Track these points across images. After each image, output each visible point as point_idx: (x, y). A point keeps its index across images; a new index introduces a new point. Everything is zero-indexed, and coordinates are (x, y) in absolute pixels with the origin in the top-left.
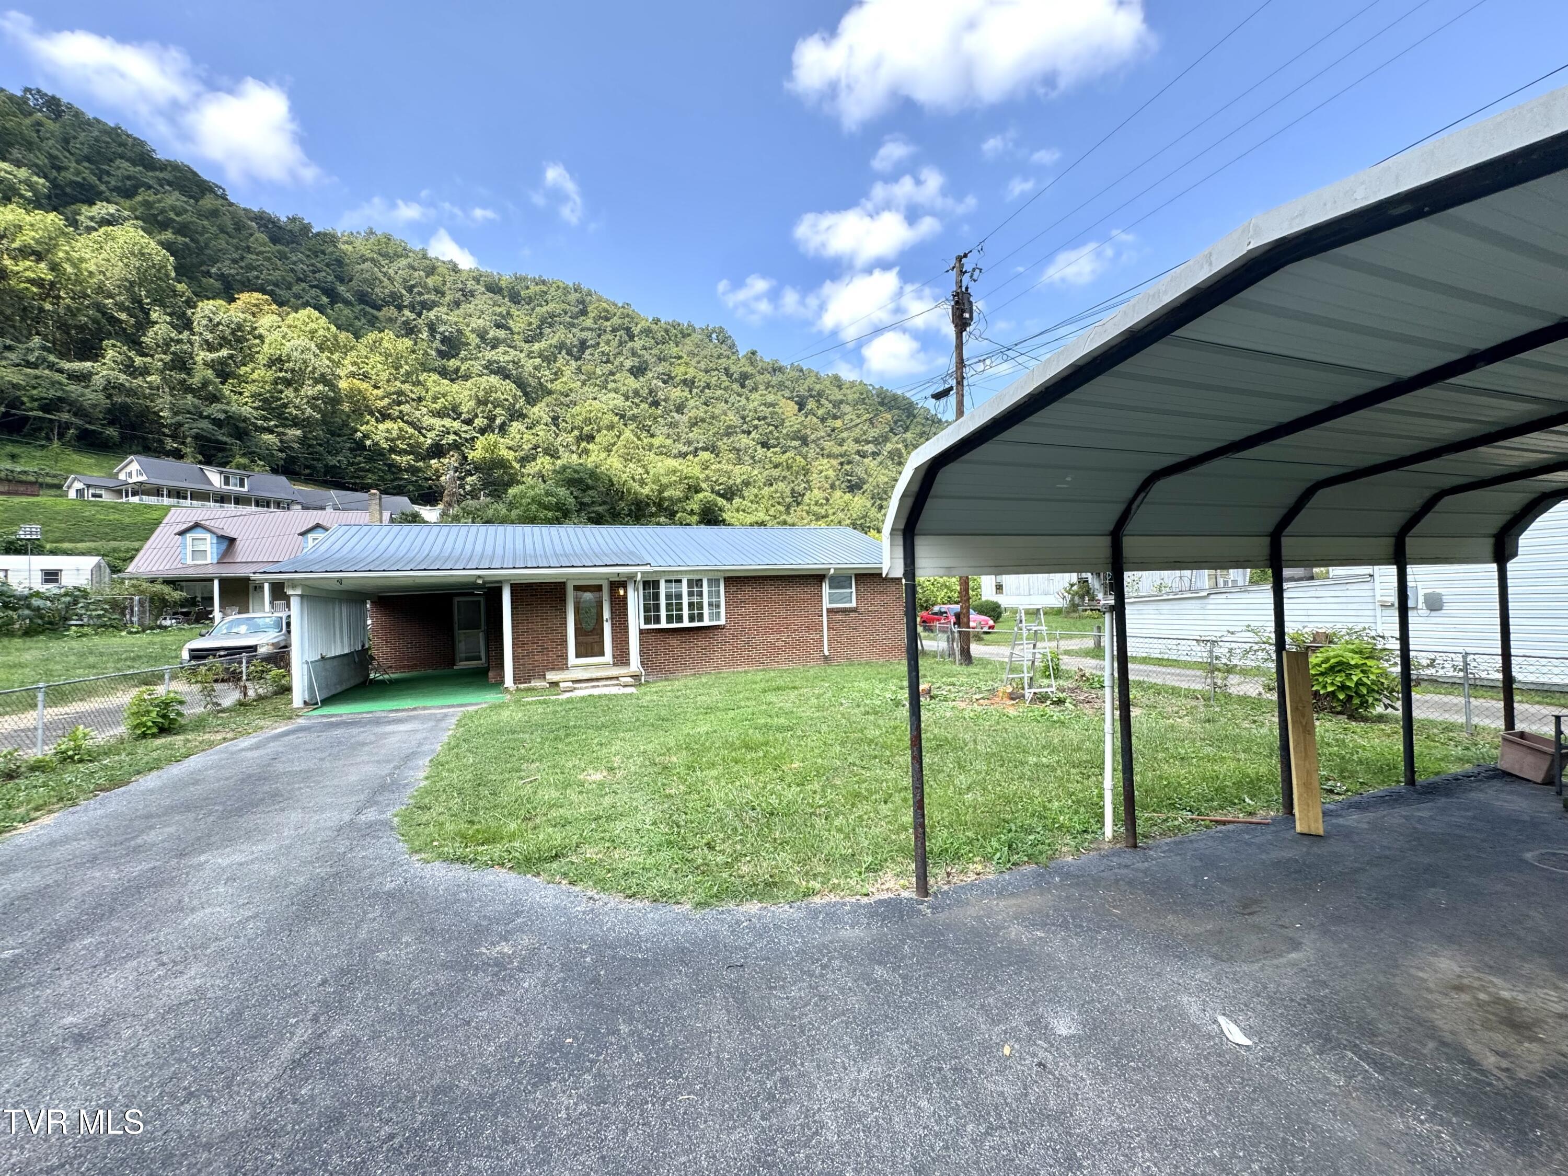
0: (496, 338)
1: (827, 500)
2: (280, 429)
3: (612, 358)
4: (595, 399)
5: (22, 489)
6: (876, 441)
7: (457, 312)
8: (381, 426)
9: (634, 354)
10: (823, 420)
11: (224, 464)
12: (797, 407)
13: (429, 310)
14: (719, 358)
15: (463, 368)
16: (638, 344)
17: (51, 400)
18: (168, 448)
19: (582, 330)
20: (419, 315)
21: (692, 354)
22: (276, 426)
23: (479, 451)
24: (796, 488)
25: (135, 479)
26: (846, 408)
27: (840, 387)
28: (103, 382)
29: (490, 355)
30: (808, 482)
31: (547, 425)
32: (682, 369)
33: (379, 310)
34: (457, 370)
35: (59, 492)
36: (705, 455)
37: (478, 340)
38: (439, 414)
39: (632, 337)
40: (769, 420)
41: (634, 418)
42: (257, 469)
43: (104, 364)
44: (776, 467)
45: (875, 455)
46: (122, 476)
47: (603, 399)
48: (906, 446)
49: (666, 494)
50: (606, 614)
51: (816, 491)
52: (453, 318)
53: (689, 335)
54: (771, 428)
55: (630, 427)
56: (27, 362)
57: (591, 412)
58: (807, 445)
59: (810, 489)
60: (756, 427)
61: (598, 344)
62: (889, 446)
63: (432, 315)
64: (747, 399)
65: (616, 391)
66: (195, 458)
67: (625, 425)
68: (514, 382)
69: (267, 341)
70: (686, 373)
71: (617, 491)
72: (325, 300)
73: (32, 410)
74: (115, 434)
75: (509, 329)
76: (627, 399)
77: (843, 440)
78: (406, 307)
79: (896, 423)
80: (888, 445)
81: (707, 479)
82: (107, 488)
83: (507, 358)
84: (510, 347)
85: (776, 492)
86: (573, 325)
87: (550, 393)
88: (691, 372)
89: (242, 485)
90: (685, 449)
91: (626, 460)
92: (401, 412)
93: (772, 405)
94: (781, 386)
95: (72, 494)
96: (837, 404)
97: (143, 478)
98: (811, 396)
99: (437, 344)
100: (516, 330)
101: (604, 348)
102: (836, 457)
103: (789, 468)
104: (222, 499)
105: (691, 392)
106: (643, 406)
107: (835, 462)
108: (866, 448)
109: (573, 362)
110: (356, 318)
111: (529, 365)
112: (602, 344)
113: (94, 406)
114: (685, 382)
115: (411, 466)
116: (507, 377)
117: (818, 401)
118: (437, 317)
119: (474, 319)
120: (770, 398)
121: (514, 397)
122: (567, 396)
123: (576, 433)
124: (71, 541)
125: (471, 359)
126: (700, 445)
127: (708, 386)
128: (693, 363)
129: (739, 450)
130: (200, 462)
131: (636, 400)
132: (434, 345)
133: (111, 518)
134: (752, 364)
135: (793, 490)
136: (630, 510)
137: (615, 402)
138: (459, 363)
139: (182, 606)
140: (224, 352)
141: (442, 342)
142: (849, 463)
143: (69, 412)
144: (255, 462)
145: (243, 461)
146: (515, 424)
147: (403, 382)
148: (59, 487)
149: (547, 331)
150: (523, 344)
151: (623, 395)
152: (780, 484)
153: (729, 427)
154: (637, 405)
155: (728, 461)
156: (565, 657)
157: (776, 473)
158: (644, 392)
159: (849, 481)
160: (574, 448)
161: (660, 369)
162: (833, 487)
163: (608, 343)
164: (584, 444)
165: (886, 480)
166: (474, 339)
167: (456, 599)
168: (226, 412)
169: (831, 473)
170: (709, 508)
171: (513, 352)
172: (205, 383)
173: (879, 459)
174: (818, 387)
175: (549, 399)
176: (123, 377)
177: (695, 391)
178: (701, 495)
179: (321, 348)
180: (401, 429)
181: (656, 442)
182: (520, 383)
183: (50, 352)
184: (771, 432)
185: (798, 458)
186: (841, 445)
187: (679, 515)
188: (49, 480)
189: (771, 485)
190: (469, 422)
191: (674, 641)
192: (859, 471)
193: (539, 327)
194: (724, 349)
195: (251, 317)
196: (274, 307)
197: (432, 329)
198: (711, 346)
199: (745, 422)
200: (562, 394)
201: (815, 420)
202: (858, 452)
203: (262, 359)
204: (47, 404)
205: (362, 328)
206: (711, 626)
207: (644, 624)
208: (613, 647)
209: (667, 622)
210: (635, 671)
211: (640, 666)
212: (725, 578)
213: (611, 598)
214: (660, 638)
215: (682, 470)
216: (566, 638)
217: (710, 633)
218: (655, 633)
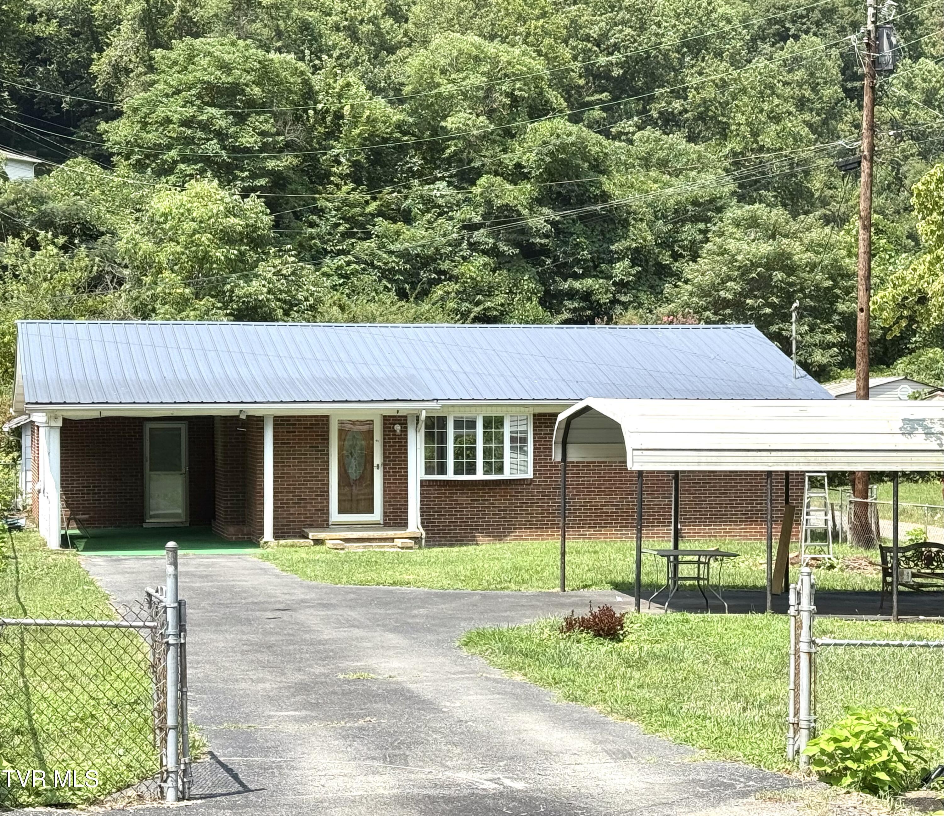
49: (450, 123)
50: (378, 459)
136: (355, 164)
156: (326, 511)
167: (148, 426)
170: (565, 163)
187: (483, 181)
191: (463, 499)
206: (514, 480)
207: (426, 474)
208: (385, 502)
209: (456, 473)
210: (414, 533)
211: (420, 526)
212: (534, 415)
213: (384, 439)
214: (445, 493)
215: (495, 61)
216: (328, 488)
217: (512, 489)
218: (440, 486)
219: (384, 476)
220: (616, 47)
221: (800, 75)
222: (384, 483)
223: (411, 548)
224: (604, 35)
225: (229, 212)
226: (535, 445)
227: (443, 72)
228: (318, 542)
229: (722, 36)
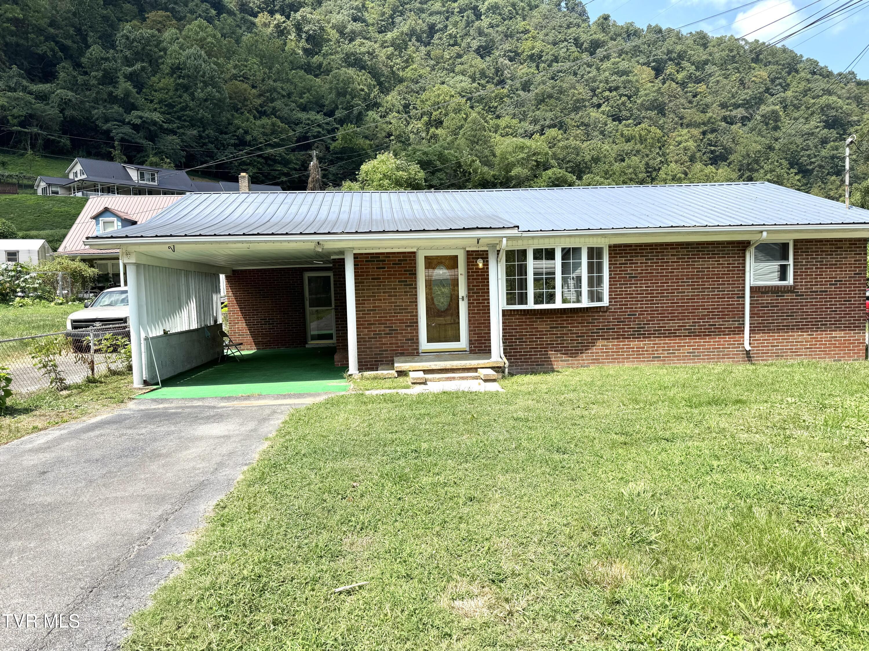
0: (353, 32)
1: (686, 174)
2: (182, 130)
3: (459, 40)
4: (443, 83)
5: (8, 189)
6: (747, 104)
7: (319, 10)
8: (258, 123)
9: (481, 33)
10: (683, 85)
11: (142, 163)
12: (653, 73)
13: (296, 11)
14: (568, 27)
15: (325, 63)
16: (485, 22)
17: (25, 116)
18: (104, 151)
19: (431, 14)
20: (288, 17)
21: (540, 27)
22: (178, 128)
23: (340, 141)
24: (651, 162)
25: (79, 177)
26: (710, 68)
27: (705, 46)
28: (57, 100)
29: (348, 47)
30: (664, 155)
31: (398, 112)
32: (529, 43)
33: (256, 16)
34: (320, 65)
35: (32, 191)
36: (553, 132)
37: (337, 35)
38: (304, 108)
39: (478, 16)
40: (622, 91)
41: (480, 100)
42: (165, 166)
43: (58, 84)
44: (628, 141)
45: (744, 120)
46: (71, 176)
47: (451, 83)
48: (785, 107)
49: (513, 173)
50: (462, 291)
51: (673, 165)
52: (316, 16)
53: (537, 6)
54: (624, 99)
55: (477, 109)
56: (9, 87)
57: (439, 95)
58: (664, 115)
59: (666, 162)
60: (607, 99)
61: (446, 27)
62: (764, 109)
63: (298, 15)
64: (598, 69)
65: (463, 73)
66: (121, 159)
67: (472, 107)
68: (369, 73)
69: (168, 52)
70: (533, 48)
71: (464, 173)
72: (213, 12)
73: (14, 126)
74: (68, 142)
75: (364, 21)
76: (474, 81)
77: (707, 106)
78: (277, 11)
79: (773, 81)
80: (763, 107)
81: (554, 155)
82: (62, 186)
83: (363, 49)
84: (366, 38)
85: (629, 167)
86: (422, 11)
87: (401, 81)
88: (539, 45)
89: (153, 180)
90: (531, 128)
91: (473, 142)
92: (274, 108)
93: (625, 73)
94: (636, 51)
95: (40, 192)
96: (700, 66)
97: (84, 177)
98: (670, 59)
99: (303, 43)
100: (370, 21)
101: (451, 30)
102: (697, 125)
103: (642, 140)
104: (140, 191)
105: (538, 67)
106: (489, 86)
107: (696, 132)
108: (734, 113)
109: (422, 48)
110: (238, 26)
111: (382, 54)
112: (450, 27)
113: (51, 120)
114: (532, 58)
115: (284, 159)
116: (363, 68)
117: (678, 64)
118: (303, 17)
119: (335, 14)
120: (624, 65)
121: (369, 86)
122: (417, 82)
123: (425, 118)
124: (37, 229)
125: (331, 54)
126: (547, 123)
127: (556, 59)
128: (541, 36)
129: (587, 125)
130: (125, 162)
131: (483, 82)
132: (301, 45)
133: (62, 209)
134: (603, 30)
135: (647, 164)
137: (463, 84)
138: (321, 59)
139: (99, 282)
140: (138, 66)
141: (307, 40)
142: (713, 131)
143: (37, 126)
144: (162, 159)
145: (154, 159)
146: (370, 113)
147: (275, 81)
148: (32, 187)
149: (398, 19)
150: (377, 35)
151: (470, 77)
152: (633, 158)
153: (578, 101)
154: (484, 86)
155: (575, 137)
156: (415, 340)
157: (628, 147)
158: (490, 73)
159: (712, 152)
160: (424, 135)
161: (507, 46)
162: (692, 159)
163: (455, 25)
164: (432, 130)
165: (759, 147)
166: (334, 34)
167: (307, 275)
168: (141, 117)
169: (691, 144)
171: (368, 43)
172: (127, 94)
173: (750, 125)
174: (679, 48)
175: (401, 87)
176: (70, 93)
177: (542, 65)
178: (549, 172)
179: (209, 54)
180: (273, 124)
181: (502, 123)
182: (375, 74)
183: (24, 78)
184: (623, 104)
185: (653, 129)
186: (704, 112)
188: (25, 182)
189: (623, 160)
190: (330, 114)
191: (542, 326)
192: (725, 140)
193: (392, 17)
194: (573, 18)
195: (156, 32)
196: (174, 22)
197: (299, 28)
198: (560, 14)
199: (595, 95)
200: (413, 81)
201: (674, 85)
202: (725, 119)
203: (165, 69)
204: (23, 121)
205: (242, 34)
206: (590, 308)
207: (508, 304)
208: (471, 331)
209: (536, 303)
210: (497, 362)
211: (503, 356)
212: (610, 247)
213: (468, 272)
214: (526, 322)
215: (529, 148)
216: (417, 319)
217: (589, 316)
218: (521, 315)
219: (469, 307)
220: (569, 161)
221: (631, 170)
222: (469, 314)
223: (494, 380)
224: (565, 158)
225: (398, 169)
226: (610, 275)
227: (510, 153)
228: (402, 373)
229: (605, 156)
